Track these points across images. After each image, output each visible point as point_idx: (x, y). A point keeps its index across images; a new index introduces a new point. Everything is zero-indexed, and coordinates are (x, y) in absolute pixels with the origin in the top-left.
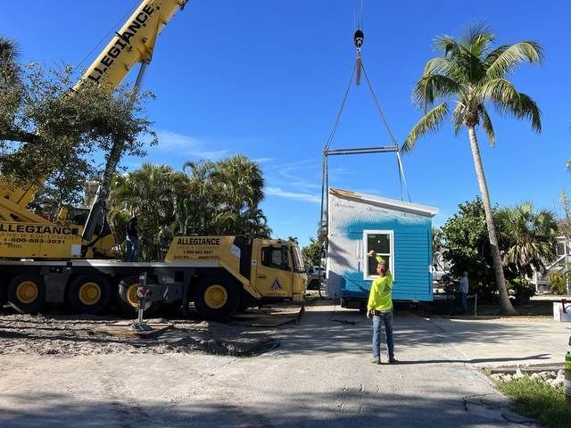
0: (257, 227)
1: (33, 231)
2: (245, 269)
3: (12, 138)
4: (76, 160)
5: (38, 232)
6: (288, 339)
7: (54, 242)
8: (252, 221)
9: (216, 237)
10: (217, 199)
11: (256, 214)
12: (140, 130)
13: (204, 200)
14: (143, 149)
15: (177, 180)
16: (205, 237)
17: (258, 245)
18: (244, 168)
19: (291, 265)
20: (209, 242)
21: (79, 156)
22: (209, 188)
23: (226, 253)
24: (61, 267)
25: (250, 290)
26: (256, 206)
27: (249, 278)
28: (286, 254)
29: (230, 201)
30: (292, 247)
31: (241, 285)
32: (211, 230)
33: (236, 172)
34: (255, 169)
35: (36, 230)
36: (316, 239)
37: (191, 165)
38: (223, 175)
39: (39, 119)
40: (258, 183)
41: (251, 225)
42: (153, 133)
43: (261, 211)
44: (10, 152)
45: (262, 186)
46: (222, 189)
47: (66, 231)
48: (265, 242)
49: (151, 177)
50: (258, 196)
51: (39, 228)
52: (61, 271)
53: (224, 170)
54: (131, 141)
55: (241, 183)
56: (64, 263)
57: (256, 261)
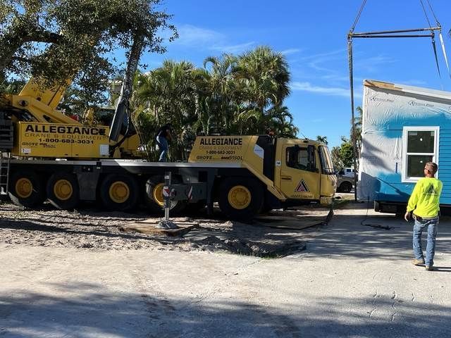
0: (282, 126)
1: (64, 131)
2: (269, 170)
3: (38, 40)
4: (98, 59)
5: (69, 132)
6: (316, 242)
7: (83, 142)
8: (276, 119)
9: (238, 137)
10: (239, 96)
11: (280, 112)
12: (159, 24)
13: (226, 98)
14: (162, 45)
15: (198, 77)
16: (228, 137)
17: (283, 144)
18: (267, 62)
19: (318, 166)
20: (231, 142)
21: (100, 55)
22: (231, 85)
23: (249, 154)
24: (91, 167)
25: (275, 192)
26: (281, 103)
27: (272, 178)
28: (313, 154)
29: (253, 98)
30: (319, 147)
31: (265, 186)
32: (234, 130)
33: (259, 67)
34: (279, 62)
35: (67, 130)
36: (348, 138)
37: (212, 60)
38: (246, 70)
39: (62, 18)
40: (282, 77)
41: (276, 124)
42: (172, 27)
43: (286, 108)
44: (37, 53)
45: (287, 80)
46: (244, 85)
47: (94, 131)
48: (290, 142)
49: (173, 75)
50: (283, 92)
51: (69, 128)
52: (91, 171)
53: (246, 64)
54: (150, 36)
55: (264, 78)
56: (94, 163)
57: (280, 162)
